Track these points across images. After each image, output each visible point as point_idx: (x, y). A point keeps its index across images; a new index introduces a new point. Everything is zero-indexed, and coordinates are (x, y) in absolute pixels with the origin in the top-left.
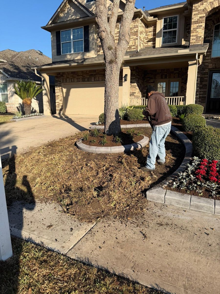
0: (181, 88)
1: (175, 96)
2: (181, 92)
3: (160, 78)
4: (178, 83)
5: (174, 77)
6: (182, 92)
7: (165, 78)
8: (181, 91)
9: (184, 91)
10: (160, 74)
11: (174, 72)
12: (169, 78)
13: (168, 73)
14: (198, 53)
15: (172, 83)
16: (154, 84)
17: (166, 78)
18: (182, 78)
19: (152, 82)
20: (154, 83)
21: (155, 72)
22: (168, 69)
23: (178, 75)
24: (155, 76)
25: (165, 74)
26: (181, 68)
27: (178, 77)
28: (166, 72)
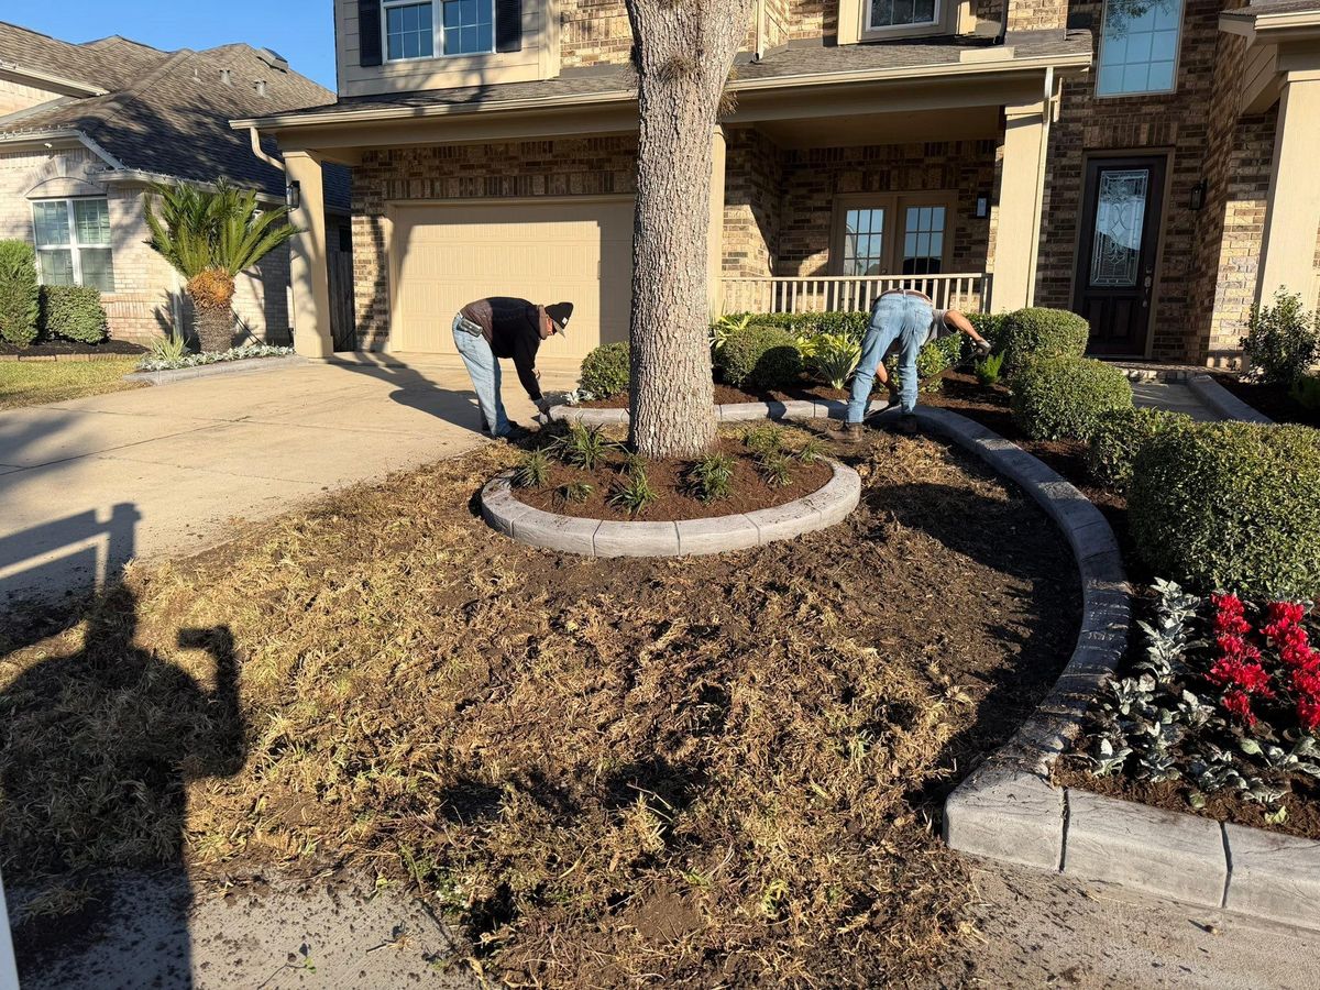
0: (957, 236)
1: (924, 273)
2: (956, 255)
3: (859, 188)
4: (940, 212)
5: (924, 186)
6: (961, 255)
7: (881, 188)
8: (956, 249)
9: (969, 249)
10: (860, 168)
11: (921, 161)
12: (903, 187)
13: (894, 164)
14: (1055, 69)
15: (912, 213)
16: (828, 214)
17: (888, 189)
18: (961, 191)
19: (818, 204)
20: (829, 209)
21: (835, 159)
22: (896, 147)
23: (944, 177)
24: (836, 176)
25: (882, 172)
26: (959, 144)
27: (944, 186)
28: (888, 162)
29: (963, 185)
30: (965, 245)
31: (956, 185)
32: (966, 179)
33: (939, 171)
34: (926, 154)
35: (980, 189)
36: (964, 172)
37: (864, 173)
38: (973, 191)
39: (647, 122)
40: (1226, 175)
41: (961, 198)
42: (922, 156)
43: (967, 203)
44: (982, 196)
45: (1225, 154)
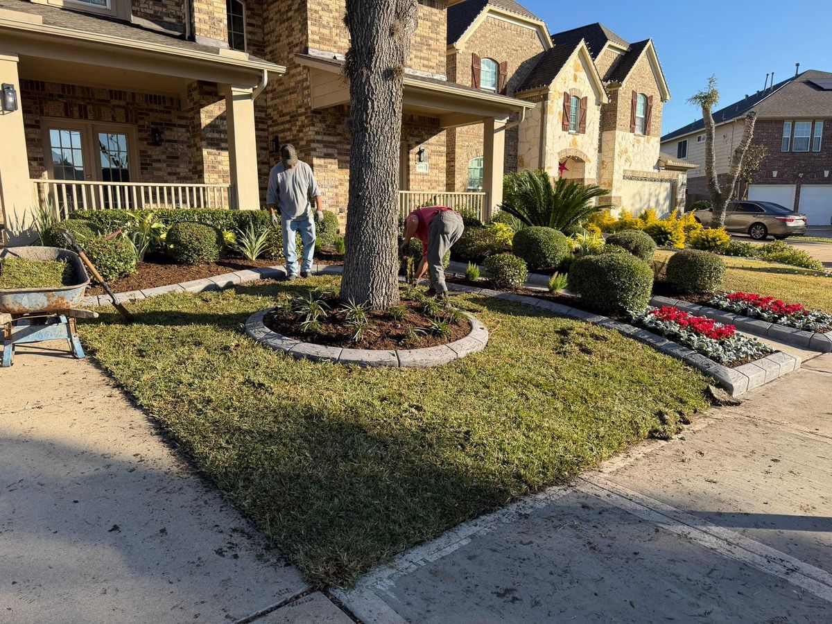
0: (141, 156)
1: (119, 181)
2: (142, 168)
3: (62, 115)
4: (122, 138)
5: (114, 119)
6: (147, 169)
7: (81, 117)
8: (142, 164)
9: (151, 165)
10: (61, 100)
11: (109, 101)
12: (98, 118)
13: (88, 101)
15: (103, 136)
16: (38, 131)
17: (86, 117)
19: (29, 122)
20: (38, 127)
21: (38, 89)
22: (88, 89)
23: (127, 114)
24: (41, 103)
25: (80, 106)
26: (133, 94)
27: (127, 121)
28: (83, 99)
29: (141, 123)
30: (148, 162)
31: (136, 122)
32: (142, 118)
33: (122, 111)
34: (111, 98)
35: (153, 126)
36: (140, 114)
37: (66, 104)
38: (148, 127)
39: (373, 102)
40: (305, 138)
41: (140, 131)
42: (109, 98)
43: (145, 135)
44: (155, 131)
45: (300, 127)
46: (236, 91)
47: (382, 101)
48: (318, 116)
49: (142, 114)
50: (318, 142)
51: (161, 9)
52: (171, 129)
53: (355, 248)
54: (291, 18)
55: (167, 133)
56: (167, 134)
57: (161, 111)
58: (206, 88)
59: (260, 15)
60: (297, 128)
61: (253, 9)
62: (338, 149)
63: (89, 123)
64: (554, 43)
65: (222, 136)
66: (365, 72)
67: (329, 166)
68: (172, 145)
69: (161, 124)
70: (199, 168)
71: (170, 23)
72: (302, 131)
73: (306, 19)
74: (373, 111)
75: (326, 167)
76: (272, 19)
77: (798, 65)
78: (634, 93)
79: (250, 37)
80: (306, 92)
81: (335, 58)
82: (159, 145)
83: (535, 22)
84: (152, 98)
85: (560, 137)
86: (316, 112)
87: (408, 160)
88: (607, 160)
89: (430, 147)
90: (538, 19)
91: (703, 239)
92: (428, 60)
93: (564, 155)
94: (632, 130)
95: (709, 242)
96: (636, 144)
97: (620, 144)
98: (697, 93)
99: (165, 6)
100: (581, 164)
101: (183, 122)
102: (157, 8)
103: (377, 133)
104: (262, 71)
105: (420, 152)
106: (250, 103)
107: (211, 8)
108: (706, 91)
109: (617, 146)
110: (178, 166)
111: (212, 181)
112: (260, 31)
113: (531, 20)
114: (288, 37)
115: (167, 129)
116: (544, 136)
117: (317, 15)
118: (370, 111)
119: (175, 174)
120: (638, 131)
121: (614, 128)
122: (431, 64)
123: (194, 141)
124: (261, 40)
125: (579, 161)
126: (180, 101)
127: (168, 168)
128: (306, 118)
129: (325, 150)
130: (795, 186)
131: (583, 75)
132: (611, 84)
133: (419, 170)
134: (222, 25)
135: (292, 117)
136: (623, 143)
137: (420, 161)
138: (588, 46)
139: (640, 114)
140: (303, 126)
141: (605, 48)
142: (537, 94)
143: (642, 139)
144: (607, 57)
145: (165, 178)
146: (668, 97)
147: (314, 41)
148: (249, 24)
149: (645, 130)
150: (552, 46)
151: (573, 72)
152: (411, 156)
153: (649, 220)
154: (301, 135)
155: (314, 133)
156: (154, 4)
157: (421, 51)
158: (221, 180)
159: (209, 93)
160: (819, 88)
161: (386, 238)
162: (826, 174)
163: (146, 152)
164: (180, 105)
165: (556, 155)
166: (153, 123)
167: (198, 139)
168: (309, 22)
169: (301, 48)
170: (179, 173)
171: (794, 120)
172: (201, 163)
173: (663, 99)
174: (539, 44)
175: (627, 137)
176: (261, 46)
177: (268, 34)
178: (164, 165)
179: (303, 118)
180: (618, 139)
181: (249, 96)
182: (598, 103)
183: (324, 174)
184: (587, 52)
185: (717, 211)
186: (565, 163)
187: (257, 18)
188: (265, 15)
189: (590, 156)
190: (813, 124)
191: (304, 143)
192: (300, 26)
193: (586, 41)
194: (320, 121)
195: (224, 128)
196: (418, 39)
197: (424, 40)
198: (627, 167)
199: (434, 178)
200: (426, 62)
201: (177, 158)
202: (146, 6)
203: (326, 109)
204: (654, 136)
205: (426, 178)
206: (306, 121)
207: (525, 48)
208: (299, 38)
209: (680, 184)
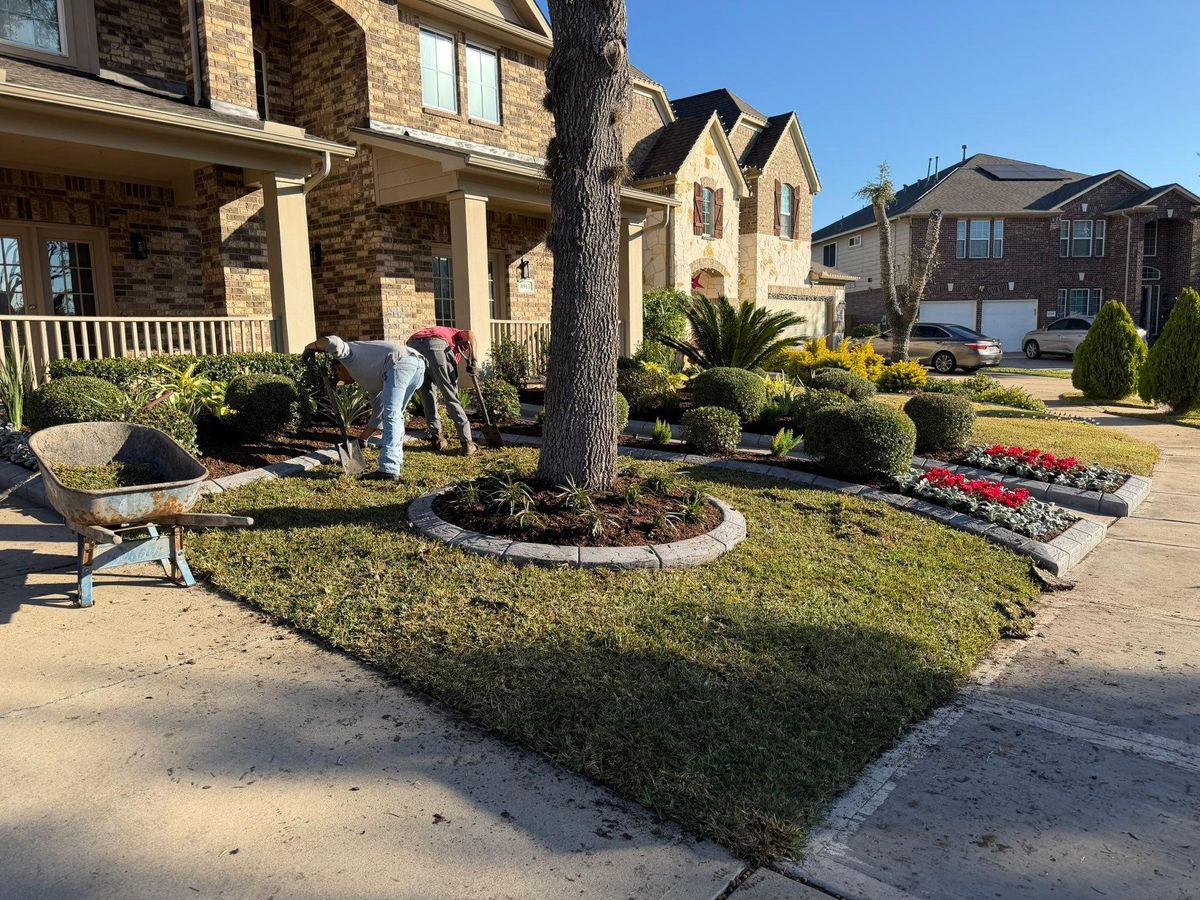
0: (114, 275)
2: (117, 293)
5: (73, 220)
6: (124, 294)
7: (21, 216)
8: (116, 287)
9: (130, 288)
11: (64, 193)
12: (48, 218)
13: (32, 192)
14: (331, 154)
17: (30, 217)
18: (111, 230)
22: (31, 174)
23: (92, 213)
25: (19, 200)
26: (102, 183)
27: (93, 223)
28: (24, 189)
29: (114, 224)
30: (126, 284)
31: (107, 224)
32: (116, 219)
33: (85, 208)
34: (69, 187)
35: (134, 230)
36: (112, 211)
38: (125, 231)
39: (588, 212)
40: (366, 246)
41: (112, 237)
42: (65, 189)
43: (121, 243)
44: (136, 238)
45: (357, 230)
46: (281, 182)
47: (599, 211)
48: (386, 215)
49: (117, 212)
50: (387, 252)
51: (142, 58)
52: (160, 235)
53: (565, 409)
54: (339, 76)
55: (154, 239)
56: (155, 242)
57: (144, 208)
58: (227, 176)
59: (287, 70)
60: (353, 232)
61: (276, 62)
62: (415, 262)
63: (32, 226)
64: (675, 115)
65: (252, 245)
66: (578, 171)
67: (403, 286)
68: (162, 258)
69: (146, 227)
70: (216, 292)
71: (156, 78)
72: (360, 237)
73: (365, 78)
74: (589, 224)
75: (399, 287)
76: (307, 77)
77: (964, 147)
78: (777, 183)
79: (273, 100)
80: (366, 182)
81: (407, 134)
82: (143, 258)
83: (651, 86)
84: (131, 189)
85: (691, 243)
86: (383, 210)
87: (507, 276)
88: (747, 273)
89: (535, 258)
90: (654, 83)
91: (893, 376)
92: (527, 138)
93: (698, 267)
94: (777, 233)
95: (902, 380)
96: (782, 252)
97: (762, 250)
98: (866, 185)
99: (148, 53)
100: (717, 280)
101: (178, 224)
102: (136, 56)
103: (593, 254)
104: (322, 154)
105: (522, 266)
106: (301, 198)
107: (232, 60)
108: (877, 182)
109: (759, 254)
110: (172, 289)
111: (238, 311)
112: (288, 92)
113: (646, 85)
114: (334, 102)
115: (155, 234)
116: (672, 242)
117: (381, 74)
118: (584, 224)
119: (166, 301)
120: (784, 235)
121: (755, 230)
122: (531, 143)
123: (207, 253)
124: (290, 104)
125: (715, 274)
126: (172, 193)
127: (158, 292)
128: (367, 218)
129: (396, 264)
130: (975, 302)
131: (716, 159)
132: (748, 171)
133: (522, 290)
134: (248, 85)
135: (342, 217)
136: (767, 250)
137: (523, 277)
138: (722, 121)
139: (785, 211)
140: (363, 230)
141: (739, 122)
142: (658, 185)
143: (789, 244)
144: (741, 136)
145: (152, 308)
146: (819, 188)
147: (377, 110)
148: (271, 83)
149: (793, 231)
150: (673, 119)
151: (704, 155)
152: (510, 271)
153: (819, 352)
154: (359, 242)
155: (381, 239)
156: (132, 50)
157: (518, 126)
158: (251, 310)
159: (232, 184)
160: (994, 178)
161: (606, 392)
162: (1011, 286)
163: (122, 268)
164: (173, 199)
165: (688, 267)
166: (132, 226)
167: (213, 250)
168: (370, 84)
169: (357, 119)
170: (173, 300)
171: (969, 218)
172: (221, 284)
173: (812, 191)
174: (656, 116)
175: (771, 242)
176: (289, 114)
177: (301, 97)
178: (151, 288)
179: (363, 218)
180: (760, 245)
181: (299, 189)
182: (737, 196)
183: (396, 297)
184: (721, 127)
185: (900, 339)
186: (699, 276)
187: (283, 74)
188: (295, 69)
189: (729, 270)
190: (992, 223)
191: (365, 253)
192: (354, 89)
193: (719, 114)
194: (389, 223)
195: (253, 234)
196: (514, 109)
197: (522, 110)
198: (772, 282)
199: (541, 301)
200: (525, 141)
201: (170, 277)
202: (119, 52)
203: (396, 207)
204: (804, 239)
205: (531, 300)
206: (367, 223)
207: (639, 122)
208: (354, 105)
209: (837, 303)
